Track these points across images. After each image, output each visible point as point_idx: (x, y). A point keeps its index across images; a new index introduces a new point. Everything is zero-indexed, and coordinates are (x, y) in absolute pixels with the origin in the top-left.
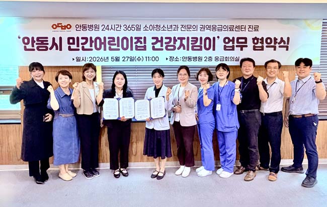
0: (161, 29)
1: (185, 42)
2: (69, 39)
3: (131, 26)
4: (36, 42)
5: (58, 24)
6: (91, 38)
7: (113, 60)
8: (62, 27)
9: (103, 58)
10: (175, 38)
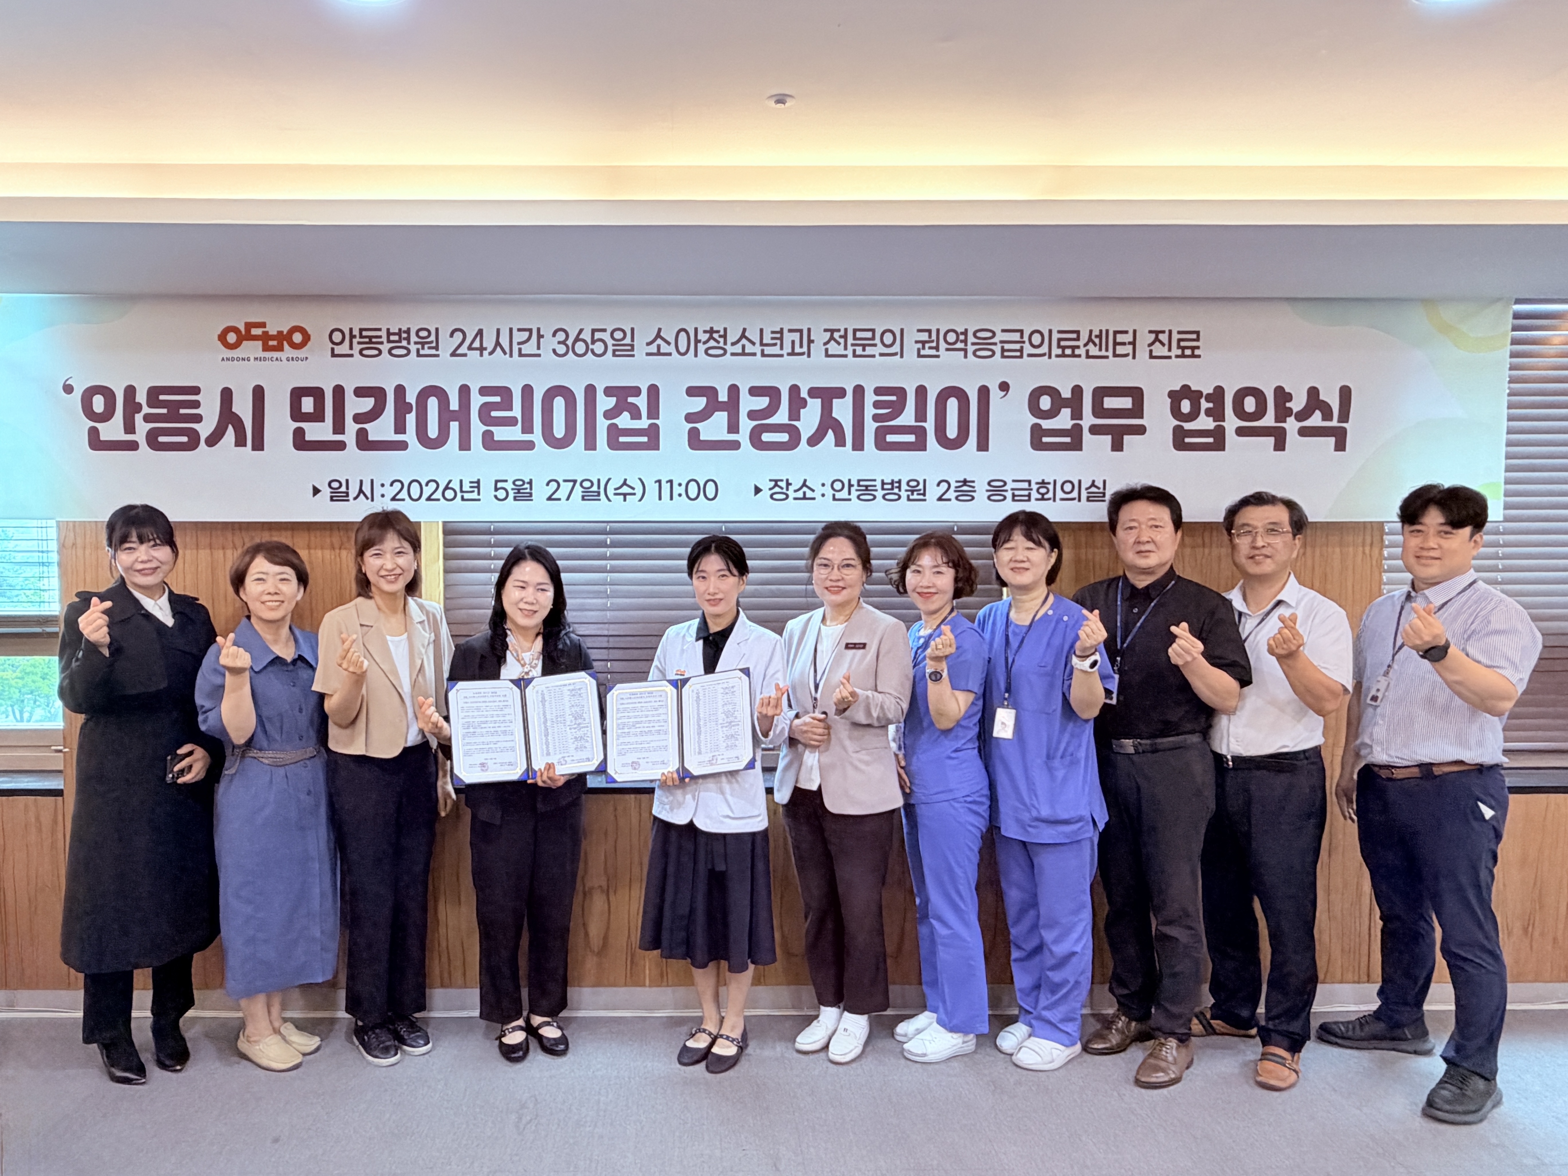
0: (730, 349)
1: (843, 411)
2: (297, 394)
3: (586, 336)
4: (146, 410)
5: (249, 326)
6: (400, 391)
7: (501, 494)
8: (265, 338)
9: (455, 485)
10: (794, 390)
